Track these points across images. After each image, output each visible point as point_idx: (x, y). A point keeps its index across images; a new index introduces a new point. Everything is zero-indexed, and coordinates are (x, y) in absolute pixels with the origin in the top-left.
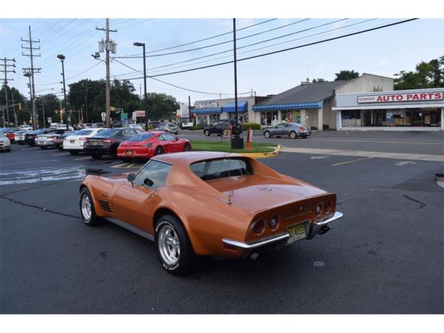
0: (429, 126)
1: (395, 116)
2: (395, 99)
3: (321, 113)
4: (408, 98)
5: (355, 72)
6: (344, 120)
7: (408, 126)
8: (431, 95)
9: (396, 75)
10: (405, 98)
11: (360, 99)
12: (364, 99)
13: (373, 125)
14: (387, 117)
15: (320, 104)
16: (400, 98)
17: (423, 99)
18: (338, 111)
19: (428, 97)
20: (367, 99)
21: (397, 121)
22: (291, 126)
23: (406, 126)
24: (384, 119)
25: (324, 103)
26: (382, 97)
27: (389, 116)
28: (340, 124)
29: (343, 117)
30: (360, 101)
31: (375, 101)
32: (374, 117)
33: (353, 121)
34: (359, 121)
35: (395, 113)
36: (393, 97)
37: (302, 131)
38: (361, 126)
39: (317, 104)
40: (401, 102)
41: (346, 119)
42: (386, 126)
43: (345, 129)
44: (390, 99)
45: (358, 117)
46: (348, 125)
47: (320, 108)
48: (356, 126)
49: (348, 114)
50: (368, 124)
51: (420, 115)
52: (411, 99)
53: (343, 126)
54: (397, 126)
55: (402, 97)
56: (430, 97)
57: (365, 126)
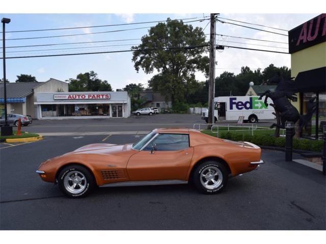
0: (103, 115)
1: (80, 109)
2: (80, 98)
3: (24, 107)
4: (89, 97)
5: (32, 76)
6: (44, 112)
7: (90, 115)
8: (103, 96)
9: (67, 81)
10: (87, 97)
11: (56, 97)
12: (59, 97)
13: (66, 115)
14: (76, 110)
15: (24, 100)
16: (83, 97)
17: (98, 98)
18: (39, 105)
19: (101, 97)
20: (61, 97)
21: (82, 112)
22: (15, 116)
23: (88, 115)
24: (73, 111)
25: (27, 99)
26: (71, 96)
27: (77, 109)
28: (40, 115)
29: (43, 110)
30: (55, 98)
31: (67, 98)
32: (66, 110)
33: (51, 112)
34: (55, 113)
35: (81, 107)
36: (79, 96)
37: (26, 121)
38: (57, 116)
39: (21, 99)
40: (84, 99)
41: (45, 111)
42: (75, 116)
43: (44, 118)
44: (77, 98)
45: (55, 110)
46: (47, 116)
47: (24, 103)
48: (53, 116)
49: (46, 108)
50: (61, 114)
51: (97, 108)
52: (91, 98)
53: (42, 117)
54: (82, 115)
55: (85, 97)
56: (103, 97)
57: (59, 116)
